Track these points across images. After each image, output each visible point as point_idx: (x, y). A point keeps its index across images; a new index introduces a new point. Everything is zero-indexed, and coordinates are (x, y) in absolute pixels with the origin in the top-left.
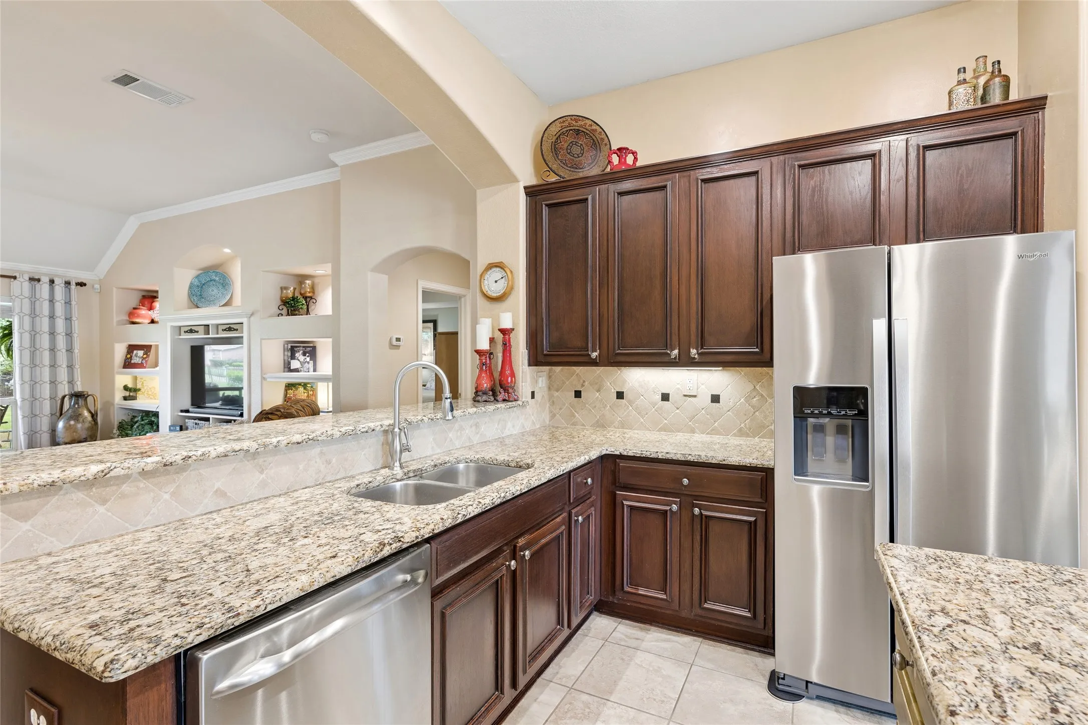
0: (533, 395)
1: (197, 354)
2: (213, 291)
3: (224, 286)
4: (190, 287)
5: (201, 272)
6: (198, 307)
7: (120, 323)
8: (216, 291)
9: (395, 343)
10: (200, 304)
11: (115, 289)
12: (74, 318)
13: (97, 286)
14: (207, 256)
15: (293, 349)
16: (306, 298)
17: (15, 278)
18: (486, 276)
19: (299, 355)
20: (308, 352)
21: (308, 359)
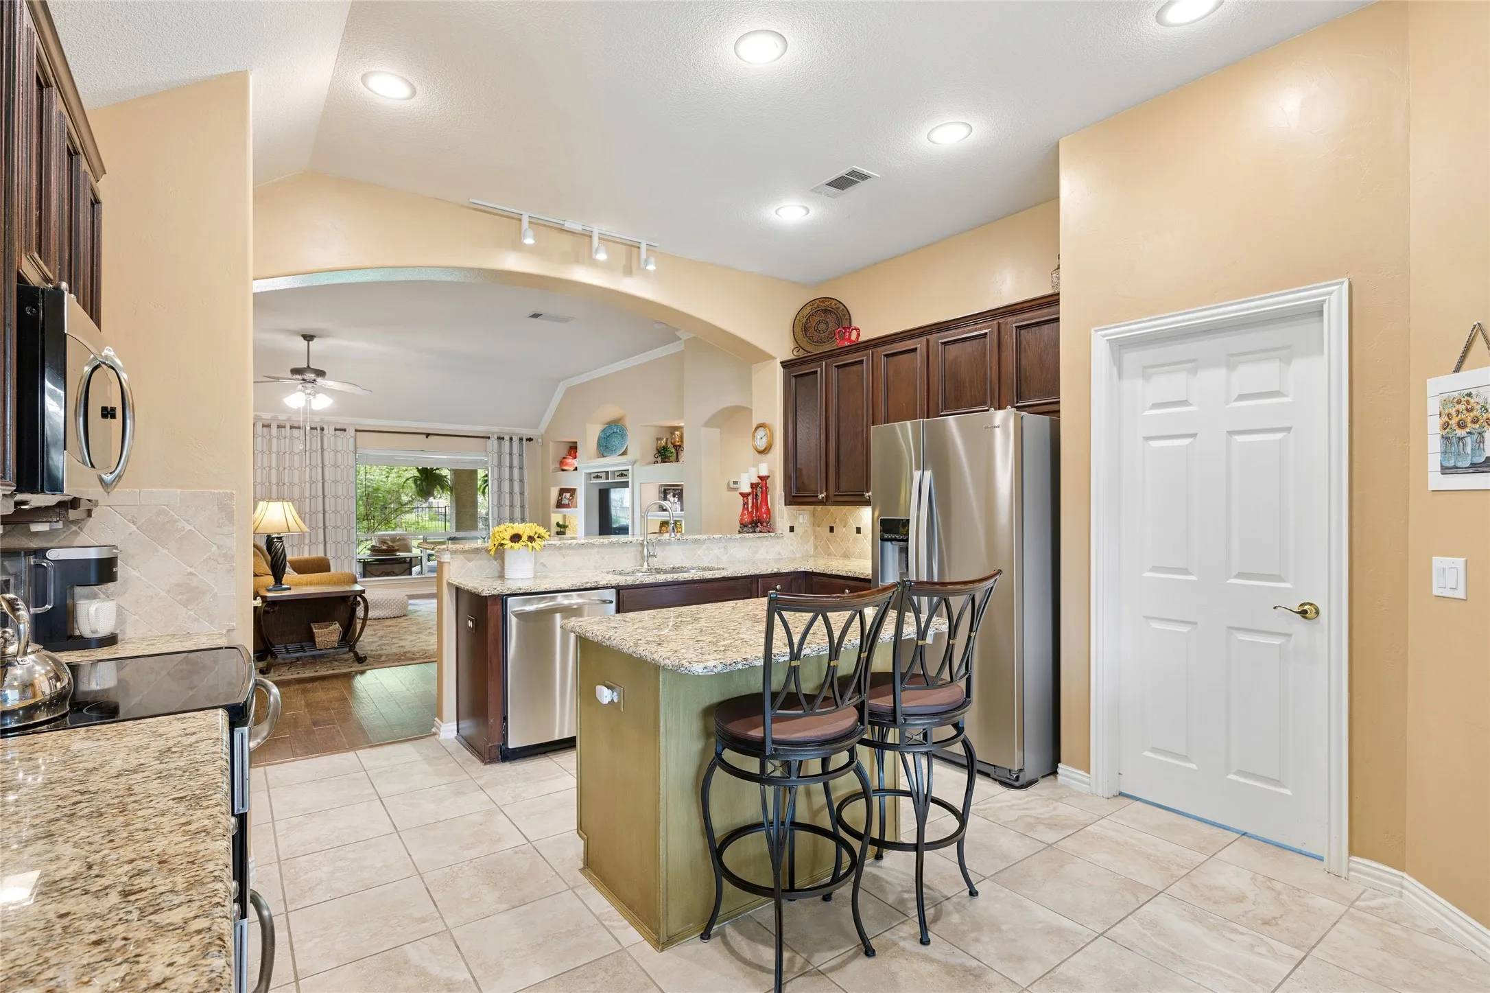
0: (792, 529)
1: (604, 496)
2: (615, 442)
3: (623, 438)
4: (599, 439)
5: (607, 426)
6: (604, 457)
7: (555, 470)
8: (617, 442)
9: (732, 485)
10: (605, 454)
11: (551, 442)
12: (525, 468)
13: (540, 440)
14: (611, 412)
15: (665, 492)
16: (675, 446)
17: (489, 438)
18: (756, 434)
19: (670, 496)
20: (676, 494)
21: (676, 500)
